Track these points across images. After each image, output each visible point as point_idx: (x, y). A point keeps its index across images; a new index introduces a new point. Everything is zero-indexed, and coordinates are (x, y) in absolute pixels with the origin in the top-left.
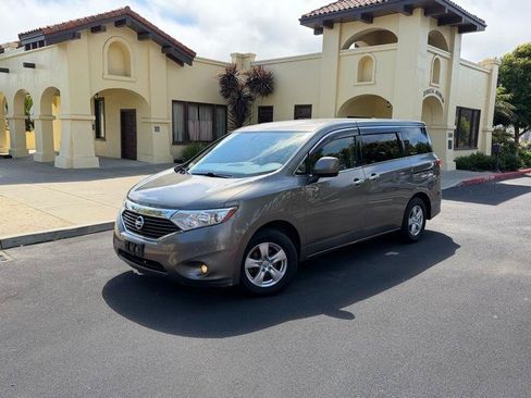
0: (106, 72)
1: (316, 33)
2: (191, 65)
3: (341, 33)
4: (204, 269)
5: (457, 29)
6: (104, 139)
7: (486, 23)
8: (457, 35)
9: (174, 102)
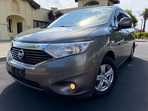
0: (11, 9)
1: (76, 2)
2: (39, 9)
3: (83, 2)
4: (73, 86)
5: (113, 2)
6: (12, 32)
7: (120, 2)
8: (113, 4)
9: (34, 20)
